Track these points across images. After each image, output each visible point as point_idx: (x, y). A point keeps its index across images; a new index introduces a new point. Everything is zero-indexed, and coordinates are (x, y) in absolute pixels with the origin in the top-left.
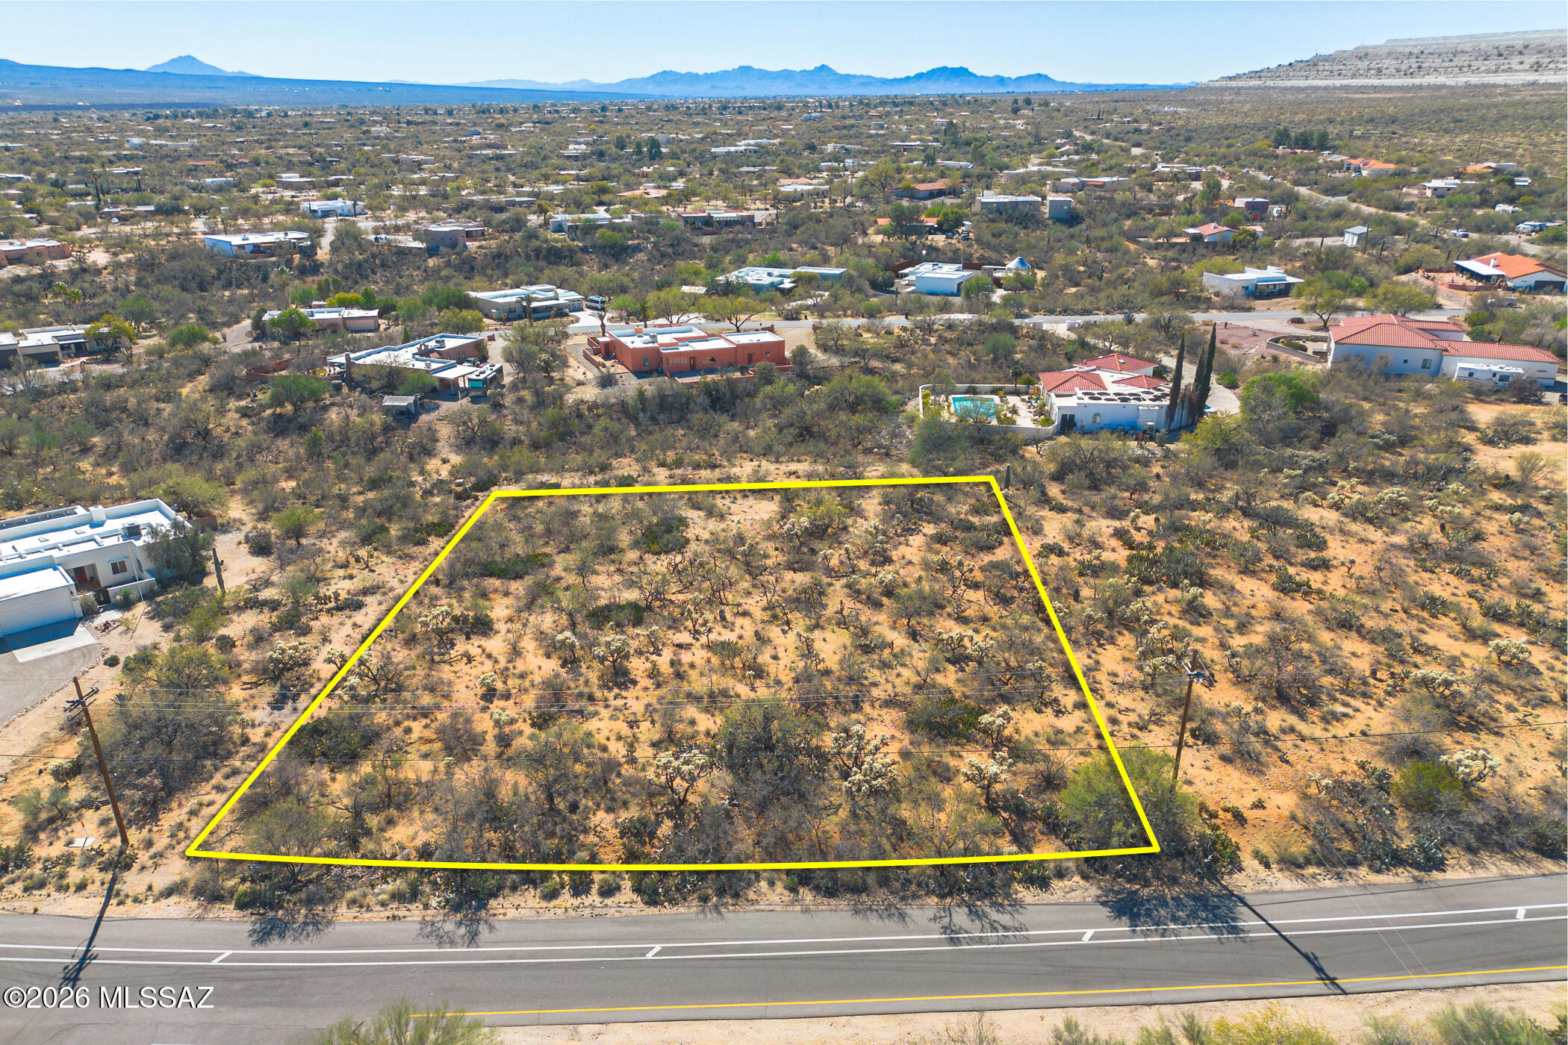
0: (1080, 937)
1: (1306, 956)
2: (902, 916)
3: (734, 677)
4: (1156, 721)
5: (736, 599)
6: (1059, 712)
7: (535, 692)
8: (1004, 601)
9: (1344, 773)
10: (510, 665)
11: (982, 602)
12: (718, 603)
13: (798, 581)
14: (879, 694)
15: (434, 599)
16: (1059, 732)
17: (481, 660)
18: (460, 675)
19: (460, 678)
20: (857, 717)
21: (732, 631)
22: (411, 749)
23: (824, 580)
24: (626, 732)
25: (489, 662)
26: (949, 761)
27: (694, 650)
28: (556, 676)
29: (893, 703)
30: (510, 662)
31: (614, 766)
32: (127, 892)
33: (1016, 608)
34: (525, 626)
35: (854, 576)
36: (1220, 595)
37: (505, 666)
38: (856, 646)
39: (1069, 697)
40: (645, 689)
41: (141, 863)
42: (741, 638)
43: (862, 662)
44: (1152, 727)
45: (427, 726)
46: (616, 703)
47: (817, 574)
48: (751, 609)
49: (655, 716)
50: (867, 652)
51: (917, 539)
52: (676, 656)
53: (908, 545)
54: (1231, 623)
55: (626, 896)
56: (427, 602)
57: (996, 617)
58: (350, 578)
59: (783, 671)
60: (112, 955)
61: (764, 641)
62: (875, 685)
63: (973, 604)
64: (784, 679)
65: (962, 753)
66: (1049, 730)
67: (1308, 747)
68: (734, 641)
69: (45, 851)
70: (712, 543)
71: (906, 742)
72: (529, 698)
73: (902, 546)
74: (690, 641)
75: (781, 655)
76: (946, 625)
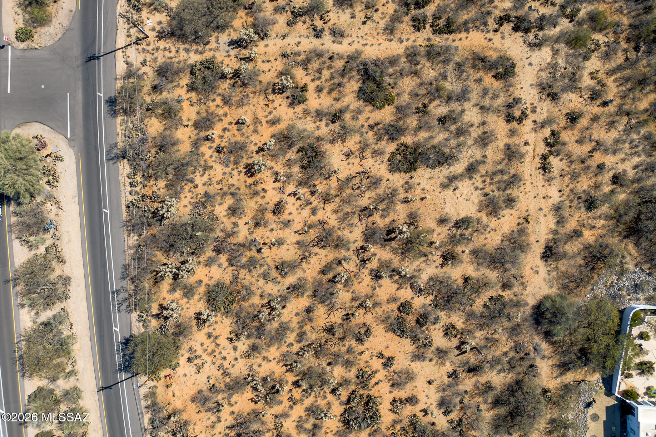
0: (116, 326)
1: (111, 386)
2: (124, 278)
3: (256, 215)
4: (226, 374)
5: (330, 207)
6: (231, 340)
7: (243, 139)
8: (330, 330)
9: (194, 429)
10: (264, 123)
11: (328, 320)
12: (327, 199)
13: (352, 234)
14: (243, 273)
15: (330, 67)
16: (216, 337)
17: (269, 110)
18: (256, 105)
19: (254, 106)
20: (225, 264)
21: (297, 209)
22: (203, 106)
23: (353, 247)
24: (214, 180)
25: (266, 113)
26: (196, 297)
27: (279, 195)
28: (256, 144)
29: (235, 278)
30: (267, 122)
31: (192, 181)
32: (127, 51)
33: (322, 335)
34: (300, 118)
35: (358, 261)
36: (337, 429)
37: (264, 120)
38: (283, 263)
39: (243, 345)
40: (245, 182)
41: (140, 47)
42: (290, 214)
43: (269, 266)
44: (221, 371)
45: (218, 106)
46: (235, 172)
47: (360, 243)
48: (320, 215)
49: (225, 189)
50: (277, 268)
51: (406, 294)
52: (274, 189)
53: (398, 289)
54: (308, 426)
55: (130, 198)
56: (326, 65)
57: (313, 325)
58: (353, 17)
59: (261, 234)
60: (99, 64)
61: (287, 224)
62: (250, 271)
63: (326, 316)
64: (254, 235)
65: (202, 302)
66: (218, 334)
67: (209, 423)
68: (287, 211)
69: (145, 13)
70: (406, 186)
71: (208, 282)
72: (238, 138)
73: (397, 286)
74: (287, 193)
75: (274, 232)
76: (304, 302)
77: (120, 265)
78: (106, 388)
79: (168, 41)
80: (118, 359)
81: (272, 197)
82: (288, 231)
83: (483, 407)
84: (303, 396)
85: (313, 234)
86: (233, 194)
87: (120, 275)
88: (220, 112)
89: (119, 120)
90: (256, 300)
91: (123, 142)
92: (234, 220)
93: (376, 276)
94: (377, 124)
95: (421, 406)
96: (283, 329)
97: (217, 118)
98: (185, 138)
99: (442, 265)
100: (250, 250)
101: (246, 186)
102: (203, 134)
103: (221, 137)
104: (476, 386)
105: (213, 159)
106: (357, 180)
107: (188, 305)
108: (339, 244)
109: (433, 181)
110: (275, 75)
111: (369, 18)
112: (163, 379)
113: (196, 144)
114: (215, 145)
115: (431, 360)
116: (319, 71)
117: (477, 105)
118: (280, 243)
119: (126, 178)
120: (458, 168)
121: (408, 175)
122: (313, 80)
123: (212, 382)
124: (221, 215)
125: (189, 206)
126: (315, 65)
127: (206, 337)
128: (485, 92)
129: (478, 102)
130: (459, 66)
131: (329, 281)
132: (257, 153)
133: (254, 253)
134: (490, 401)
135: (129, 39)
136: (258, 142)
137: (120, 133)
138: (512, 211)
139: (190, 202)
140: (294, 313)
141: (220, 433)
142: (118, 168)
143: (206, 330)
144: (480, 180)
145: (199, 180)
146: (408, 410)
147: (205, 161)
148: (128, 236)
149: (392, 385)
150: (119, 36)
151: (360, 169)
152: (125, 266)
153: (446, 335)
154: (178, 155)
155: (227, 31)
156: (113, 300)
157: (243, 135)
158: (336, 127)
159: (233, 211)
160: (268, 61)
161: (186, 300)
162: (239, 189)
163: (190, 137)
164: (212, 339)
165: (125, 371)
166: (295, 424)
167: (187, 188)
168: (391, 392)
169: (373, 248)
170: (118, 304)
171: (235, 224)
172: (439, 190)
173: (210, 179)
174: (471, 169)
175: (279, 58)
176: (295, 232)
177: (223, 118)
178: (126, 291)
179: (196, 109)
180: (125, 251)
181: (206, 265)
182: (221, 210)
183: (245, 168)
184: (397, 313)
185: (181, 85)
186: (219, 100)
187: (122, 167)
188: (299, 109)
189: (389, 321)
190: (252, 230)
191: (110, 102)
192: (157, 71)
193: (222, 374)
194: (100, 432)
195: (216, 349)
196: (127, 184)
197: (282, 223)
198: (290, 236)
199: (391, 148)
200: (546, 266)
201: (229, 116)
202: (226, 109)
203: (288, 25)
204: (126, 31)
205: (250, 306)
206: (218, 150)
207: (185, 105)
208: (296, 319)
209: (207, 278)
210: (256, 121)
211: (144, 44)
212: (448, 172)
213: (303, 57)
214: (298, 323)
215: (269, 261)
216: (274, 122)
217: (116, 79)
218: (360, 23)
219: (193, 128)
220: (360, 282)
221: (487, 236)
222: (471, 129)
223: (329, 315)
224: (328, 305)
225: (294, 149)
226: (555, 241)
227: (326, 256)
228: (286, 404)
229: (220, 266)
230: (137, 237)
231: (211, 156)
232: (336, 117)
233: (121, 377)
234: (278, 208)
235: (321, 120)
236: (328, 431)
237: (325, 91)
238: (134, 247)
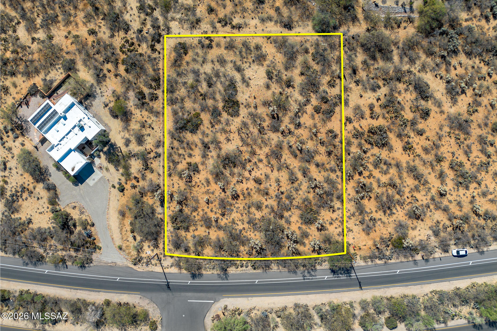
0: (324, 278)
1: (359, 282)
2: (296, 273)
3: (262, 194)
4: (353, 215)
5: (258, 151)
6: (334, 211)
7: (217, 200)
8: (329, 153)
9: (385, 234)
10: (208, 188)
11: (323, 154)
12: (253, 153)
13: (274, 139)
14: (295, 203)
15: (178, 149)
16: (332, 219)
17: (201, 185)
18: (198, 192)
19: (198, 194)
20: (290, 213)
21: (259, 170)
22: (197, 223)
23: (281, 138)
24: (241, 218)
25: (203, 186)
26: (308, 230)
27: (250, 181)
28: (220, 193)
29: (298, 207)
30: (208, 186)
31: (241, 231)
32: (164, 266)
33: (332, 158)
34: (206, 167)
35: (290, 136)
36: (387, 151)
37: (207, 188)
38: (290, 180)
39: (337, 204)
40: (242, 200)
41: (163, 258)
42: (261, 174)
43: (291, 188)
44: (352, 217)
45: (198, 214)
46: (236, 206)
47: (279, 134)
48: (262, 157)
49: (246, 212)
50: (292, 183)
51: (309, 109)
52: (246, 184)
53: (306, 113)
54: (385, 167)
55: (250, 267)
56: (176, 151)
57: (326, 163)
58: (149, 135)
59: (273, 192)
60: (172, 282)
61: (267, 176)
62: (294, 199)
63: (321, 155)
64: (273, 195)
65: (311, 227)
66: (330, 219)
67: (382, 225)
68: (260, 176)
69: (143, 255)
70: (247, 107)
71: (300, 223)
72: (217, 203)
73: (305, 114)
74: (249, 176)
75: (272, 184)
76: (313, 168)
77: (288, 274)
78: (360, 285)
79: (159, 242)
80: (343, 277)
81: (251, 184)
82: (271, 176)
83: (376, 66)
84: (367, 170)
85: (274, 162)
86: (249, 207)
87: (294, 275)
88: (201, 213)
89: (204, 272)
90: (311, 196)
91: (217, 271)
92: (264, 207)
93: (299, 126)
94: (211, 123)
95: (375, 102)
96: (328, 180)
97: (205, 215)
98: (216, 234)
99: (294, 88)
100: (282, 198)
101: (244, 200)
102: (214, 223)
103: (216, 213)
104: (364, 70)
105: (228, 218)
106: (243, 135)
107: (313, 235)
108: (280, 146)
109: (245, 91)
110: (181, 180)
111: (150, 126)
112: (356, 251)
113: (219, 228)
114: (220, 217)
115: (348, 96)
116: (180, 155)
117: (202, 65)
118: (278, 181)
119: (238, 269)
120: (238, 77)
121: (241, 106)
122: (185, 159)
123: (358, 223)
124: (261, 214)
125: (255, 233)
126: (176, 158)
127: (332, 226)
128: (194, 60)
129: (200, 64)
130: (179, 74)
131: (301, 153)
132: (225, 192)
133: (283, 196)
134: (372, 62)
135: (158, 265)
136: (219, 192)
137: (212, 272)
138: (264, 46)
139: (253, 232)
140: (319, 174)
141: (388, 219)
142: (232, 274)
143: (328, 226)
144: (245, 65)
145: (241, 227)
146: (377, 110)
147: (229, 223)
148: (272, 269)
149: (363, 118)
150: (156, 271)
151: (237, 133)
152: (289, 272)
153: (334, 86)
154: (226, 239)
155: (155, 208)
156: (309, 279)
157: (215, 201)
158: (212, 146)
159: (259, 207)
160: (173, 184)
161: (310, 237)
162: (246, 204)
163: (215, 231)
164: (333, 222)
165: (351, 273)
166: (383, 175)
167: (245, 234)
168: (366, 119)
169: (283, 127)
170: (311, 276)
171: (267, 206)
172: (250, 88)
173: (240, 220)
174: (239, 69)
175: (172, 178)
176: (272, 172)
177: (205, 212)
178: (304, 271)
179: (199, 227)
180: (280, 272)
181: (290, 224)
182: (258, 215)
183: (234, 200)
184: (320, 115)
185: (185, 235)
186: (195, 214)
187: (231, 271)
188: (201, 167)
189: (325, 119)
190: (270, 197)
191: (194, 277)
192: (176, 249)
193: (354, 217)
194: (386, 289)
195: (339, 220)
196: (242, 269)
197: (266, 179)
198: (275, 175)
199: (225, 115)
200: (295, 27)
201: (204, 208)
202: (200, 210)
203: (152, 172)
204: (153, 267)
205: (314, 200)
206: (223, 215)
207: (196, 233)
208: (323, 173)
209: (297, 224)
210: (207, 192)
211: (161, 256)
212: (239, 83)
213: (171, 165)
214: (325, 171)
215: (288, 188)
216: (208, 182)
217: (181, 273)
218: (153, 131)
219: (210, 229)
220: (302, 135)
221: (277, 61)
222: (216, 69)
223: (320, 154)
224: (315, 154)
225: (224, 171)
226: (281, 22)
227: (286, 154)
228: (372, 180)
229: (290, 216)
230: (273, 264)
231: (227, 219)
232: (206, 146)
233: (354, 276)
234: (258, 181)
235: (208, 155)
236: (388, 156)
237: (191, 152)
238: (278, 266)
